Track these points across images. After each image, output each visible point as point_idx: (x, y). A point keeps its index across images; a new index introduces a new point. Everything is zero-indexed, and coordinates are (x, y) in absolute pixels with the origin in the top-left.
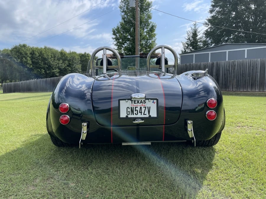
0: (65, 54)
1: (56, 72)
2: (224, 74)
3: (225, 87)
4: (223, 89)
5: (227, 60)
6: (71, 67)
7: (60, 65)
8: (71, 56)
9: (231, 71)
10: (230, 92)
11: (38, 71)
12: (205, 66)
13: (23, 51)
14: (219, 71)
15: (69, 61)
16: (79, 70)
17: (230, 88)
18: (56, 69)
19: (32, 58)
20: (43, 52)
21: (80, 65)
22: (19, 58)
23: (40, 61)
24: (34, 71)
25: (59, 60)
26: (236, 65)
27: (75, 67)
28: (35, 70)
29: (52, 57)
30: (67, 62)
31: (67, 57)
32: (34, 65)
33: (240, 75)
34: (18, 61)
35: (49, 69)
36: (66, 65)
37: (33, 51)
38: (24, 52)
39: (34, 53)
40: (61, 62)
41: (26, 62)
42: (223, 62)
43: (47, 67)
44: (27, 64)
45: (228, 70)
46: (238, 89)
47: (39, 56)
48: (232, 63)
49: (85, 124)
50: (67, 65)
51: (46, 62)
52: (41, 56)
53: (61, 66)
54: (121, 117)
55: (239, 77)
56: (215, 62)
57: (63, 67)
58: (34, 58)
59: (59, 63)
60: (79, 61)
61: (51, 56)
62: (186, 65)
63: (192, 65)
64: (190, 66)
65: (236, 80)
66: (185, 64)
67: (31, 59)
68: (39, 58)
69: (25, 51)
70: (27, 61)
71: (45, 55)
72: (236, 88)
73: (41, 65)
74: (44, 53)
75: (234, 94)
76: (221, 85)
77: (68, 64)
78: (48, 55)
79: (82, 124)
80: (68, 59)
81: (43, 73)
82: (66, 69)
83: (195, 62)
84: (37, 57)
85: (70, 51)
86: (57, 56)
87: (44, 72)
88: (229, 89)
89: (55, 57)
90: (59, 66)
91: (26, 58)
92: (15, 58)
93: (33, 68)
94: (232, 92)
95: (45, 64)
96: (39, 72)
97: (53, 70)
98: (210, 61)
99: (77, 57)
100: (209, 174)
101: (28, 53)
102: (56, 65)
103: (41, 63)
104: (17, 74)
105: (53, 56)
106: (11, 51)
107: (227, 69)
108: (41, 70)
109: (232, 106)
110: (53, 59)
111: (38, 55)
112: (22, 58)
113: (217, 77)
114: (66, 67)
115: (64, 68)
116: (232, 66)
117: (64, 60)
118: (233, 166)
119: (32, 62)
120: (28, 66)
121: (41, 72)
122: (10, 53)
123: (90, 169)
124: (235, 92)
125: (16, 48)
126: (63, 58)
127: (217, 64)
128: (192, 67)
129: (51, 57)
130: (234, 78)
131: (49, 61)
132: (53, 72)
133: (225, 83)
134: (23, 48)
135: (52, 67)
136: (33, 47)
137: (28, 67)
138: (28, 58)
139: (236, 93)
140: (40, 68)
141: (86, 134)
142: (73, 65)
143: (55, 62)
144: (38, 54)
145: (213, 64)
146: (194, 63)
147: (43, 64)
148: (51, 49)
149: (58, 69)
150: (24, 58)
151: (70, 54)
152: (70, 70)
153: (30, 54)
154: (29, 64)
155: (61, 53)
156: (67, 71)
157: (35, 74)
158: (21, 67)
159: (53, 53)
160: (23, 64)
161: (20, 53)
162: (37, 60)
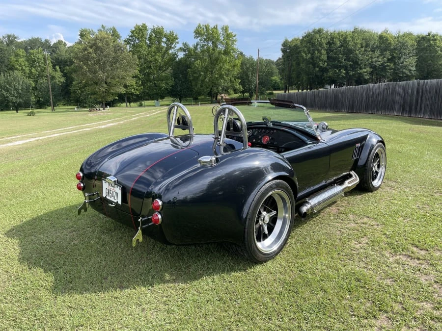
0: (387, 39)
1: (365, 74)
6: (395, 63)
7: (374, 60)
8: (398, 41)
11: (335, 72)
13: (316, 40)
15: (393, 51)
16: (411, 68)
18: (365, 68)
19: (329, 51)
20: (349, 39)
21: (414, 57)
22: (309, 53)
23: (340, 55)
24: (328, 71)
25: (373, 51)
27: (402, 63)
28: (330, 70)
29: (362, 47)
30: (388, 53)
31: (390, 43)
32: (330, 63)
34: (308, 57)
35: (354, 69)
36: (385, 59)
37: (332, 38)
39: (333, 43)
40: (377, 53)
41: (319, 58)
43: (350, 65)
44: (320, 60)
47: (341, 46)
50: (388, 59)
51: (352, 55)
52: (344, 45)
53: (376, 61)
57: (380, 63)
58: (332, 51)
59: (374, 56)
60: (413, 50)
61: (361, 44)
67: (328, 53)
68: (340, 50)
69: (319, 39)
70: (320, 56)
71: (351, 45)
73: (342, 62)
74: (349, 41)
77: (390, 57)
78: (356, 44)
80: (392, 47)
81: (342, 76)
82: (385, 66)
84: (336, 49)
85: (399, 32)
86: (372, 43)
87: (345, 74)
89: (367, 46)
90: (372, 62)
91: (319, 51)
92: (305, 52)
93: (328, 67)
95: (348, 59)
96: (337, 73)
97: (361, 69)
99: (410, 43)
101: (324, 42)
102: (368, 60)
103: (342, 58)
104: (304, 77)
105: (364, 45)
106: (302, 41)
108: (340, 70)
110: (363, 49)
111: (338, 43)
112: (314, 52)
114: (385, 62)
115: (382, 65)
117: (383, 51)
119: (328, 57)
120: (321, 65)
121: (339, 74)
122: (298, 42)
125: (307, 36)
126: (383, 46)
129: (360, 46)
131: (356, 54)
132: (360, 73)
134: (317, 36)
135: (359, 65)
136: (335, 32)
138: (323, 51)
142: (399, 58)
143: (367, 56)
144: (340, 42)
147: (345, 60)
148: (365, 32)
149: (370, 68)
150: (316, 52)
151: (398, 37)
152: (391, 69)
153: (326, 44)
154: (322, 60)
155: (381, 37)
156: (386, 69)
157: (330, 77)
158: (311, 66)
159: (366, 39)
160: (313, 62)
161: (312, 43)
162: (336, 53)
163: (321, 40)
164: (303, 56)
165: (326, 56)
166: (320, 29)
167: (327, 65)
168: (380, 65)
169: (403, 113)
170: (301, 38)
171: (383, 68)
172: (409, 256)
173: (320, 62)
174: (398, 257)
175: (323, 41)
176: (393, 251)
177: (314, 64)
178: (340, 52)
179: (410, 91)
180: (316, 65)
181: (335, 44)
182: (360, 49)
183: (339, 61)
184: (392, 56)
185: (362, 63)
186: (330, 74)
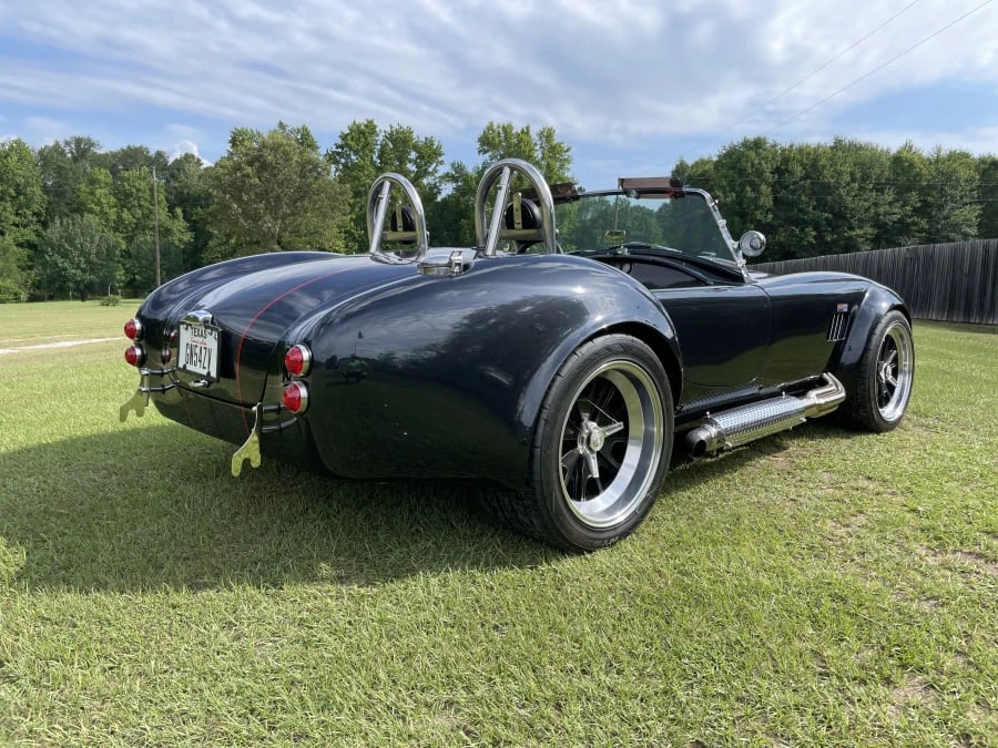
0: (912, 165)
1: (860, 238)
6: (930, 217)
7: (881, 210)
8: (937, 169)
11: (792, 234)
13: (749, 164)
15: (924, 191)
16: (968, 230)
18: (862, 228)
19: (777, 187)
20: (823, 161)
21: (974, 206)
22: (732, 190)
23: (803, 198)
24: (777, 232)
25: (880, 189)
27: (946, 218)
28: (781, 229)
29: (853, 180)
30: (914, 196)
31: (918, 174)
32: (780, 214)
34: (729, 200)
35: (834, 229)
36: (909, 208)
37: (786, 160)
38: (753, 165)
39: (787, 170)
40: (889, 196)
41: (755, 202)
43: (827, 219)
44: (757, 208)
47: (806, 177)
50: (915, 210)
51: (829, 198)
52: (813, 175)
53: (886, 214)
57: (895, 218)
58: (786, 188)
59: (881, 202)
60: (972, 190)
61: (852, 174)
67: (775, 192)
68: (803, 187)
69: (756, 162)
70: (757, 199)
71: (828, 177)
73: (807, 213)
74: (824, 167)
77: (919, 205)
78: (840, 174)
80: (924, 183)
81: (810, 243)
82: (908, 225)
84: (795, 183)
85: (939, 150)
86: (875, 172)
87: (815, 238)
89: (865, 178)
90: (878, 215)
91: (755, 188)
92: (723, 189)
93: (776, 223)
95: (822, 205)
96: (797, 236)
97: (852, 229)
99: (963, 173)
101: (767, 168)
102: (867, 210)
103: (808, 204)
105: (858, 176)
106: (718, 165)
108: (802, 230)
110: (856, 185)
111: (799, 171)
112: (743, 189)
114: (906, 215)
115: (900, 221)
117: (902, 191)
119: (776, 200)
120: (759, 217)
121: (802, 239)
122: (711, 170)
125: (729, 154)
126: (902, 179)
129: (849, 179)
131: (839, 194)
132: (850, 238)
134: (752, 154)
135: (847, 220)
136: (791, 146)
137: (759, 221)
138: (764, 187)
140: (801, 224)
142: (941, 207)
143: (865, 200)
144: (804, 168)
147: (814, 208)
148: (861, 148)
149: (872, 226)
150: (748, 189)
151: (937, 161)
152: (921, 231)
153: (772, 173)
154: (761, 208)
155: (897, 160)
156: (910, 230)
157: (780, 245)
158: (737, 219)
159: (863, 164)
160: (742, 210)
161: (740, 170)
162: (793, 192)
163: (760, 163)
165: (771, 198)
166: (759, 139)
167: (774, 218)
168: (894, 222)
169: (950, 314)
170: (715, 159)
171: (903, 227)
172: (979, 556)
173: (758, 212)
174: (950, 556)
175: (765, 166)
176: (935, 543)
177: (744, 216)
178: (804, 191)
179: (967, 264)
180: (749, 218)
181: (791, 173)
182: (848, 184)
183: (800, 211)
184: (924, 201)
185: (853, 216)
186: (782, 239)
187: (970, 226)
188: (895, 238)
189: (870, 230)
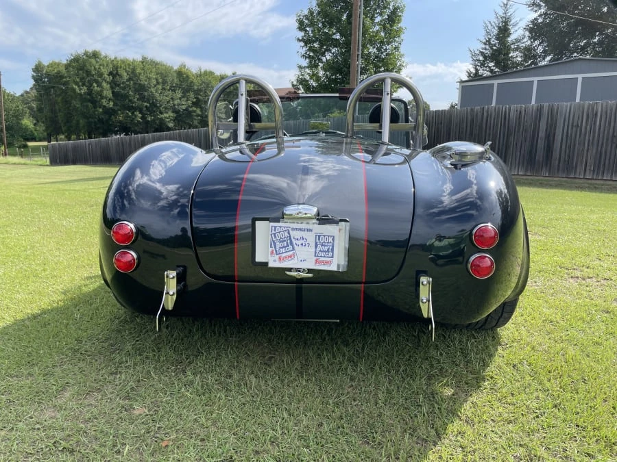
0: (187, 76)
1: (167, 120)
2: (567, 136)
3: (567, 169)
4: (560, 171)
5: (578, 100)
6: (202, 109)
7: (176, 102)
8: (201, 80)
9: (586, 128)
10: (577, 181)
12: (520, 113)
13: (93, 68)
14: (555, 127)
15: (197, 92)
16: (220, 115)
17: (578, 170)
18: (167, 113)
19: (113, 84)
20: (138, 71)
22: (83, 85)
23: (130, 93)
24: (117, 114)
25: (173, 89)
26: (599, 114)
28: (119, 112)
29: (158, 83)
30: (191, 95)
31: (192, 82)
32: (118, 102)
33: (607, 139)
34: (83, 91)
35: (152, 113)
36: (189, 102)
37: (116, 68)
38: (95, 68)
39: (117, 73)
40: (179, 94)
41: (100, 94)
42: (567, 106)
43: (146, 107)
44: (102, 97)
45: (578, 125)
46: (598, 174)
47: (130, 79)
48: (588, 109)
49: (173, 274)
50: (193, 103)
51: (146, 94)
52: (134, 79)
53: (179, 105)
54: (257, 260)
55: (602, 144)
56: (546, 105)
57: (184, 107)
58: (119, 85)
59: (175, 98)
61: (157, 80)
62: (472, 110)
63: (488, 109)
64: (483, 114)
65: (594, 151)
66: (469, 108)
67: (112, 88)
68: (129, 86)
69: (97, 67)
70: (102, 91)
71: (143, 80)
72: (594, 171)
73: (134, 102)
74: (140, 74)
75: (587, 185)
76: (557, 162)
77: (195, 100)
78: (150, 79)
79: (166, 273)
80: (196, 88)
81: (138, 121)
82: (191, 112)
83: (496, 104)
84: (124, 83)
85: (200, 69)
86: (169, 79)
87: (141, 118)
88: (575, 174)
89: (164, 82)
90: (174, 105)
91: (99, 85)
92: (77, 83)
93: (115, 108)
94: (581, 181)
95: (142, 98)
96: (129, 117)
97: (161, 113)
98: (533, 102)
100: (467, 406)
101: (105, 71)
102: (168, 102)
103: (134, 97)
104: (81, 121)
105: (160, 80)
106: (67, 66)
107: (575, 124)
108: (133, 113)
109: (572, 220)
110: (160, 87)
111: (125, 76)
112: (91, 85)
113: (549, 141)
114: (189, 106)
115: (186, 110)
116: (588, 115)
117: (186, 92)
118: (535, 385)
119: (113, 93)
120: (105, 104)
121: (133, 119)
122: (63, 70)
123: (189, 373)
124: (590, 181)
125: (76, 60)
126: (184, 85)
127: (551, 109)
128: (487, 117)
129: (155, 82)
130: (590, 147)
131: (151, 92)
132: (161, 119)
133: (567, 159)
134: (93, 61)
135: (158, 108)
136: (116, 58)
137: (105, 106)
138: (104, 84)
139: (591, 184)
140: (132, 109)
141: (175, 296)
143: (166, 96)
144: (128, 74)
145: (540, 110)
146: (493, 105)
147: (138, 100)
148: (157, 64)
149: (173, 112)
150: (95, 85)
151: (200, 75)
152: (198, 115)
153: (109, 75)
154: (106, 98)
155: (179, 73)
156: (192, 115)
157: (120, 122)
158: (90, 104)
159: (161, 74)
160: (92, 99)
161: (87, 71)
162: (124, 89)
163: (99, 68)
164: (74, 90)
165: (110, 92)
166: (95, 51)
167: (114, 105)
168: (184, 110)
170: (65, 62)
171: (188, 113)
173: (104, 101)
175: (103, 70)
177: (95, 103)
178: (130, 89)
180: (97, 104)
181: (121, 76)
182: (155, 86)
183: (130, 101)
184: (197, 98)
185: (161, 106)
186: (121, 118)
187: (222, 113)
188: (184, 119)
189: (172, 114)
